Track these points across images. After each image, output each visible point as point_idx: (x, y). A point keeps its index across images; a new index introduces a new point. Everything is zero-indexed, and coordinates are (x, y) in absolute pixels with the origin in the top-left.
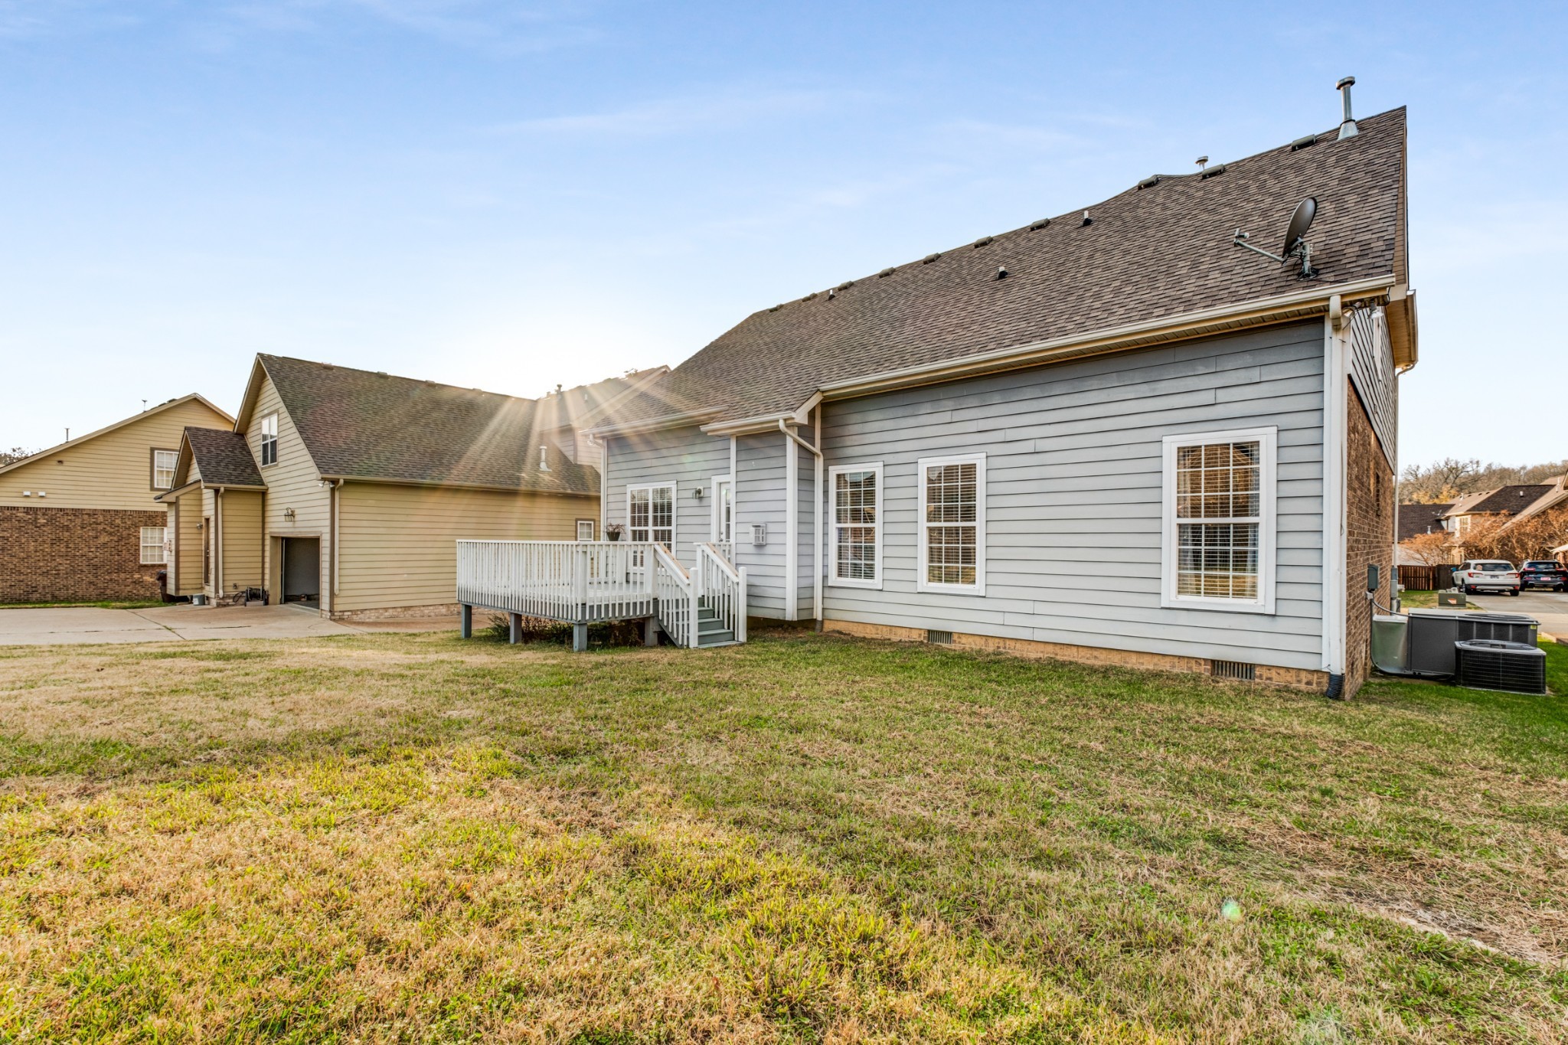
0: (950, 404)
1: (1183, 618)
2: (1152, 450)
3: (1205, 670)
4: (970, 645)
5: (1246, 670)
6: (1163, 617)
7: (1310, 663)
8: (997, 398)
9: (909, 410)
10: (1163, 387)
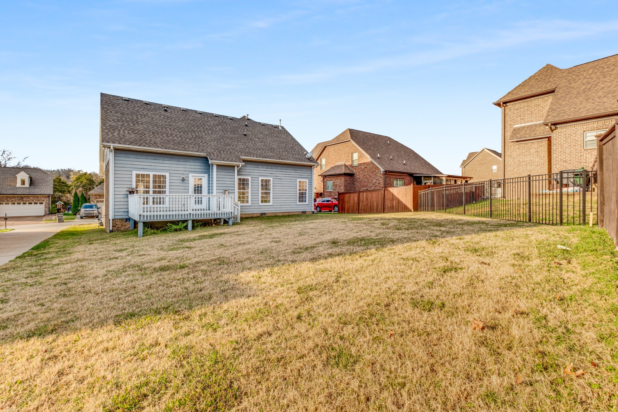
0: (265, 167)
1: (299, 206)
2: (296, 181)
3: (301, 213)
4: (269, 215)
5: (305, 212)
6: (297, 206)
7: (311, 210)
8: (274, 168)
9: (257, 166)
10: (297, 171)
